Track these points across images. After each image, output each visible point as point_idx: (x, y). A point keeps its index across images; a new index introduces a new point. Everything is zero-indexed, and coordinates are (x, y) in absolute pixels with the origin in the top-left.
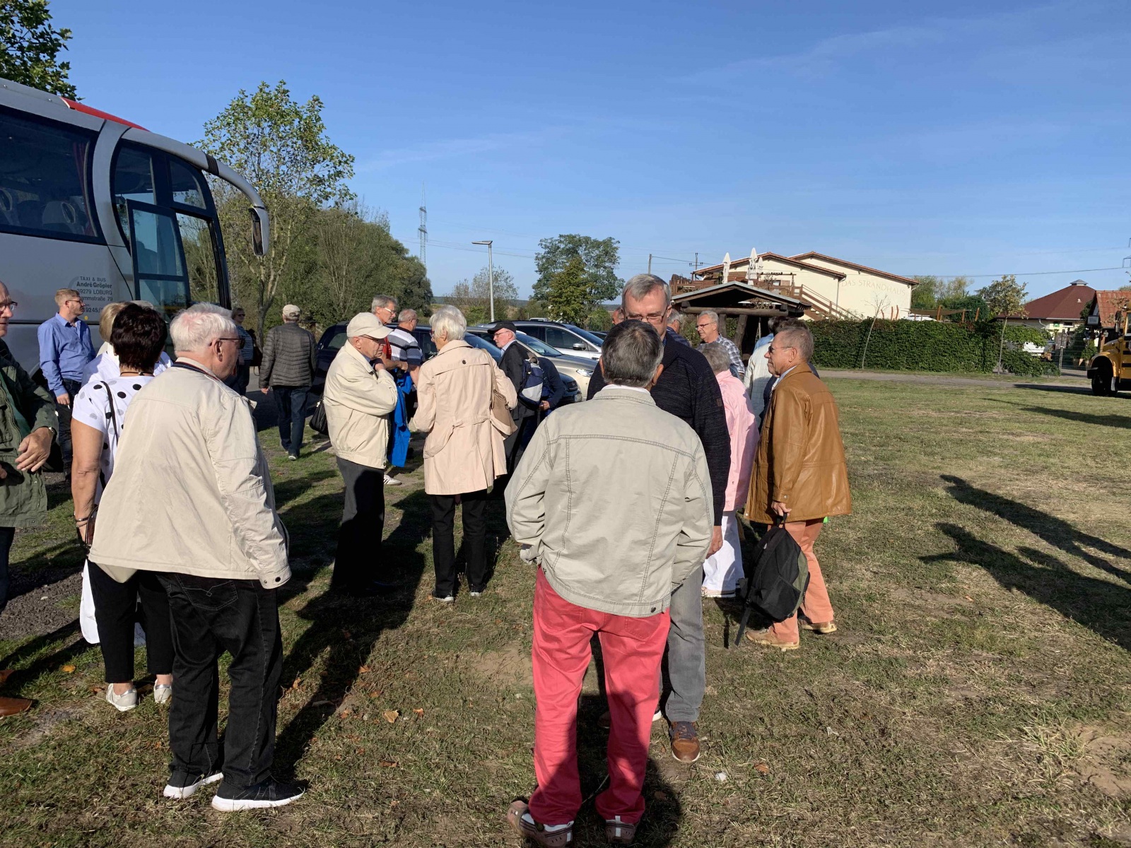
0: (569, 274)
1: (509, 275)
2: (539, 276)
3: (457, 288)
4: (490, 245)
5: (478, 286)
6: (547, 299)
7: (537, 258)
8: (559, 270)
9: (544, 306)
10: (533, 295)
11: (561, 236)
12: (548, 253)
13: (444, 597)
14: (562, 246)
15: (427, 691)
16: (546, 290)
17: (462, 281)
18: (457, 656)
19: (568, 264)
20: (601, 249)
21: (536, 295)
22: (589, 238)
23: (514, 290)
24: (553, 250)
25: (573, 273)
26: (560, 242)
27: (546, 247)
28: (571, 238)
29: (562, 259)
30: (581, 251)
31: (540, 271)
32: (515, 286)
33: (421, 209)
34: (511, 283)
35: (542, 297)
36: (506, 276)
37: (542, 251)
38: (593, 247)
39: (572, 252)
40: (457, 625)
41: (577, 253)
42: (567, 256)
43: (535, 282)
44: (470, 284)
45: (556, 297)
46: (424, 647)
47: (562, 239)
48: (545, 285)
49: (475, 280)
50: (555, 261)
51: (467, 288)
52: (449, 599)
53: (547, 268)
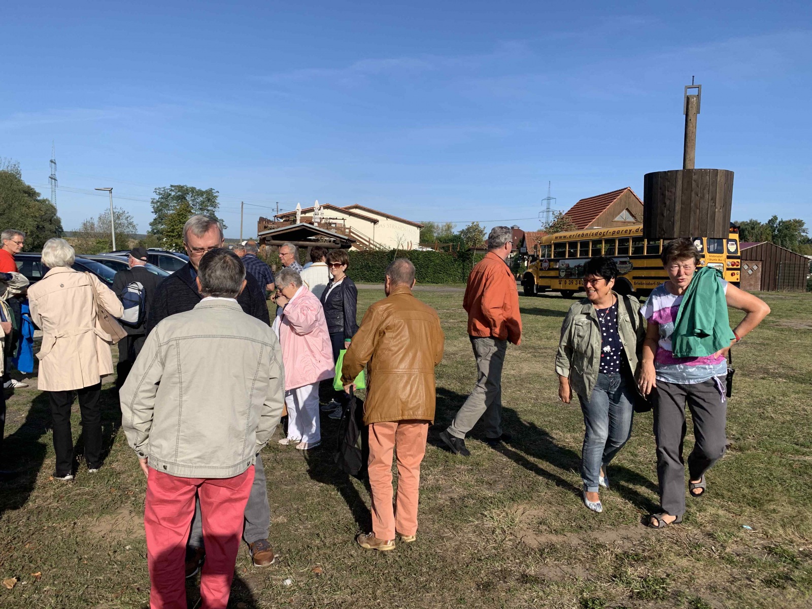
0: (179, 215)
1: (129, 214)
2: (154, 216)
3: (84, 224)
4: (111, 191)
5: (103, 223)
6: (162, 233)
7: (152, 202)
8: (171, 212)
9: (159, 239)
10: (150, 230)
11: (172, 186)
12: (162, 198)
13: (64, 476)
14: (173, 193)
16: (161, 227)
17: (89, 219)
18: (75, 523)
19: (178, 207)
20: (204, 196)
21: (153, 230)
22: (195, 188)
23: (134, 227)
24: (166, 196)
25: (182, 214)
26: (171, 190)
27: (160, 194)
28: (180, 188)
29: (173, 203)
30: (189, 198)
31: (156, 212)
32: (135, 223)
33: (52, 161)
34: (131, 221)
35: (158, 232)
36: (127, 215)
37: (157, 197)
38: (198, 195)
39: (181, 198)
40: (76, 498)
41: (185, 199)
42: (177, 201)
43: (152, 220)
44: (96, 222)
45: (169, 232)
47: (173, 189)
48: (160, 223)
49: (100, 218)
50: (167, 205)
51: (93, 224)
52: (68, 477)
53: (161, 210)
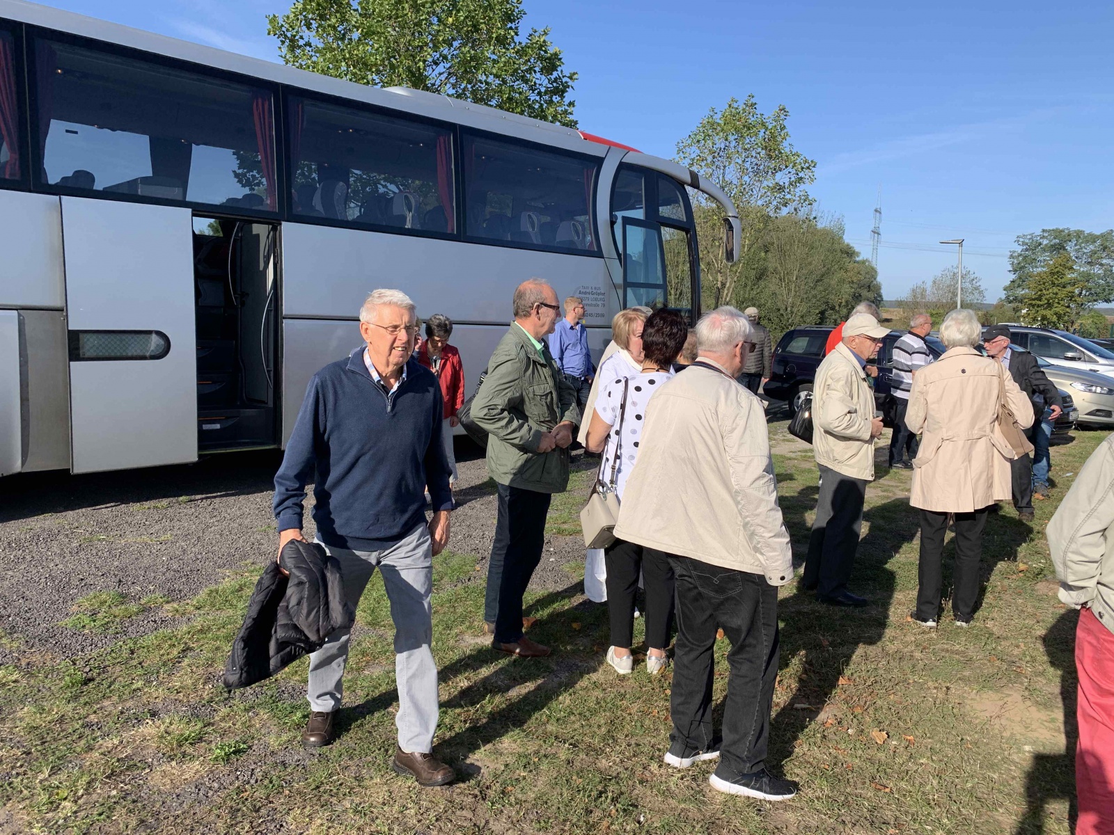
0: (1052, 274)
1: (975, 276)
2: (1012, 277)
3: (913, 290)
4: (961, 244)
5: (938, 289)
6: (1021, 301)
7: (1011, 257)
8: (1039, 269)
9: (1016, 310)
10: (1003, 297)
11: (1044, 231)
12: (1027, 250)
13: (925, 620)
14: (1045, 242)
15: (915, 718)
16: (1020, 292)
17: (920, 283)
18: (948, 688)
19: (1051, 262)
20: (1099, 242)
21: (1007, 298)
22: (1082, 232)
23: (981, 292)
24: (1032, 247)
25: (1058, 272)
26: (1043, 237)
27: (1024, 243)
28: (1057, 233)
29: (1046, 256)
30: (1070, 247)
31: (1015, 271)
32: (982, 288)
33: (876, 210)
34: (978, 284)
35: (1016, 299)
36: (973, 276)
37: (1019, 249)
38: (1087, 241)
39: (1059, 248)
40: (943, 654)
41: (1064, 249)
42: (1051, 252)
43: (1008, 283)
44: (929, 286)
45: (1034, 300)
46: (908, 671)
47: (1046, 234)
48: (1019, 286)
49: (934, 282)
50: (1034, 259)
51: (924, 290)
52: (931, 623)
53: (1021, 268)
